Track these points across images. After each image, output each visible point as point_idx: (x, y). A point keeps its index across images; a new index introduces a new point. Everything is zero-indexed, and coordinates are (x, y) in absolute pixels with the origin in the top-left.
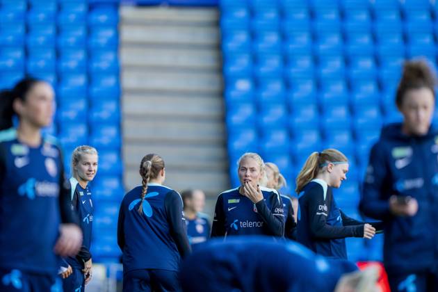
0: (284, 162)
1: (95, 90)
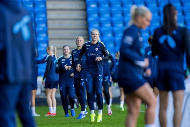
1: (36, 10)
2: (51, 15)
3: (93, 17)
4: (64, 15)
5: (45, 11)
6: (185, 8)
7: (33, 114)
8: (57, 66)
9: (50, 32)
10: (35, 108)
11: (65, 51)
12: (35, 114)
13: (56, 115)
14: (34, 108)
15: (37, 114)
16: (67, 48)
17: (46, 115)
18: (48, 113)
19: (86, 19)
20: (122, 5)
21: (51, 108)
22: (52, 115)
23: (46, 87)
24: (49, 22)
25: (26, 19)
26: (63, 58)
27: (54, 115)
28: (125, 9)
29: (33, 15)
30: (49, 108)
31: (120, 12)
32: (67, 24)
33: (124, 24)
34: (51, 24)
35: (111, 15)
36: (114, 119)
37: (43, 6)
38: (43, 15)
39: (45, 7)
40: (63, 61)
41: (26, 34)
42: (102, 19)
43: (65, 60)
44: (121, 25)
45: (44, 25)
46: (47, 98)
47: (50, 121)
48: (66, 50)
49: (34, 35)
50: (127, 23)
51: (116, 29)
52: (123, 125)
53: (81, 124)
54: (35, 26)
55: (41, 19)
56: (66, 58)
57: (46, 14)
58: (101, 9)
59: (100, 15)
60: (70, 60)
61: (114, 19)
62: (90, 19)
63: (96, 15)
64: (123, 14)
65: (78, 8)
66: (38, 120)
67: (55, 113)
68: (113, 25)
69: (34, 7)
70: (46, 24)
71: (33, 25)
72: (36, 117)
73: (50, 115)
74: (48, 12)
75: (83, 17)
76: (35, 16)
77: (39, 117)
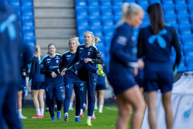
0: (100, 34)
1: (23, 8)
2: (38, 13)
3: (82, 15)
4: (52, 13)
5: (32, 9)
6: (177, 6)
7: (20, 116)
8: (42, 66)
9: (37, 31)
10: (22, 110)
11: (50, 50)
12: (21, 116)
13: (43, 117)
14: (20, 110)
15: (24, 116)
16: (53, 46)
17: (33, 118)
18: (35, 115)
19: (75, 18)
20: (112, 3)
21: (39, 109)
22: (40, 117)
23: (32, 89)
24: (36, 20)
25: (12, 18)
26: (48, 57)
27: (42, 118)
28: (115, 7)
29: (19, 14)
30: (37, 110)
31: (110, 10)
32: (55, 23)
33: (115, 22)
34: (38, 23)
35: (101, 13)
36: (104, 121)
37: (30, 4)
38: (30, 14)
39: (32, 5)
40: (49, 61)
41: (12, 33)
42: (92, 17)
43: (50, 59)
44: (111, 24)
45: (31, 24)
46: (34, 99)
47: (38, 123)
48: (52, 49)
49: (21, 34)
50: (117, 22)
51: (106, 28)
52: (114, 127)
53: (69, 127)
54: (22, 25)
55: (28, 18)
56: (52, 57)
57: (33, 12)
58: (91, 7)
59: (89, 13)
60: (56, 59)
61: (104, 17)
62: (79, 18)
63: (85, 14)
64: (113, 13)
65: (67, 5)
66: (25, 122)
67: (42, 115)
68: (102, 23)
69: (21, 5)
70: (34, 22)
71: (20, 23)
72: (23, 119)
73: (38, 117)
74: (36, 10)
75: (71, 15)
76: (21, 15)
77: (26, 119)
